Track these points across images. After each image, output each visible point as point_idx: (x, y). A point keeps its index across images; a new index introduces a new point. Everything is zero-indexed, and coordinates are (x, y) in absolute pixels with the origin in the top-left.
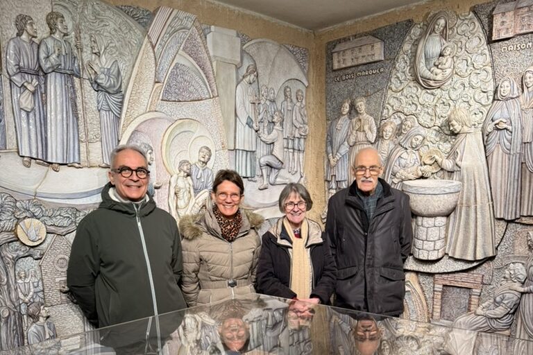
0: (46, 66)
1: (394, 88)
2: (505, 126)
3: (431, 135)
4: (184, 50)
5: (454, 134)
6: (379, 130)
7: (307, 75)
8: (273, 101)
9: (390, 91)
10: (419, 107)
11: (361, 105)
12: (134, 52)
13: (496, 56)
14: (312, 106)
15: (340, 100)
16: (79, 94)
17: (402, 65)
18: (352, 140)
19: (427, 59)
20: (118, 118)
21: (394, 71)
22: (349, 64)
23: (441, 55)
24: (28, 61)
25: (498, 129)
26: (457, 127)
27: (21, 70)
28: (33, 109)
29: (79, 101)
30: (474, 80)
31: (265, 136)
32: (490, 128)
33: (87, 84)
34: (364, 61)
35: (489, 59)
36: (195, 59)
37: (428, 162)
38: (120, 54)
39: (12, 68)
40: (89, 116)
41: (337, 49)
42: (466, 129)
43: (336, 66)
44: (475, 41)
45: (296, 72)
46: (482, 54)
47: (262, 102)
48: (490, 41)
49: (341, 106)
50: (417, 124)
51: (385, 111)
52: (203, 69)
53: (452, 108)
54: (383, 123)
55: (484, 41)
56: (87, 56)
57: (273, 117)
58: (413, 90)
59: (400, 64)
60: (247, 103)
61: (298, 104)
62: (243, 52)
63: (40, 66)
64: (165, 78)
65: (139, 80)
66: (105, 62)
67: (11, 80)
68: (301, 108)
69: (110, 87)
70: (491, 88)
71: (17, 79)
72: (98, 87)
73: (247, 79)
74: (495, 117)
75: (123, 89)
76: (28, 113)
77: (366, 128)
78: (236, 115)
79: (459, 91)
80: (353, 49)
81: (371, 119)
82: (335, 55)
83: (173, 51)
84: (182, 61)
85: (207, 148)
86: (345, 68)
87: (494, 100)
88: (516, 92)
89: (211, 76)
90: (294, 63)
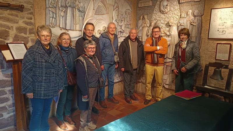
0: (67, 5)
1: (154, 13)
2: (183, 24)
3: (164, 26)
4: (101, 2)
5: (170, 26)
6: (150, 24)
7: (131, 8)
8: (122, 15)
10: (161, 19)
11: (146, 17)
12: (89, 2)
13: (181, 7)
14: (132, 16)
15: (140, 15)
16: (75, 12)
17: (157, 7)
18: (143, 26)
19: (163, 6)
20: (83, 19)
21: (155, 9)
22: (143, 6)
24: (63, 4)
25: (181, 25)
26: (171, 24)
27: (62, 6)
28: (64, 16)
29: (74, 14)
30: (175, 12)
31: (120, 24)
32: (179, 25)
33: (77, 10)
34: (147, 6)
35: (179, 7)
36: (103, 4)
37: (163, 33)
38: (85, 2)
39: (60, 6)
40: (77, 18)
41: (140, 2)
42: (173, 25)
43: (139, 6)
44: (176, 3)
45: (129, 7)
46: (177, 6)
47: (120, 15)
50: (160, 23)
51: (152, 19)
52: (105, 7)
53: (169, 19)
54: (151, 22)
55: (178, 3)
56: (77, 3)
57: (122, 19)
58: (159, 14)
60: (116, 15)
61: (129, 16)
62: (115, 2)
63: (66, 5)
64: (96, 8)
65: (89, 9)
66: (82, 4)
67: (59, 9)
68: (129, 17)
69: (82, 11)
70: (179, 15)
71: (61, 8)
72: (79, 11)
73: (116, 9)
74: (180, 22)
75: (85, 11)
76: (62, 17)
77: (147, 23)
78: (113, 18)
79: (171, 15)
80: (144, 2)
81: (148, 21)
82: (139, 4)
83: (98, 2)
84: (100, 5)
85: (105, 27)
86: (142, 7)
87: (180, 18)
88: (185, 16)
89: (107, 8)
90: (128, 5)
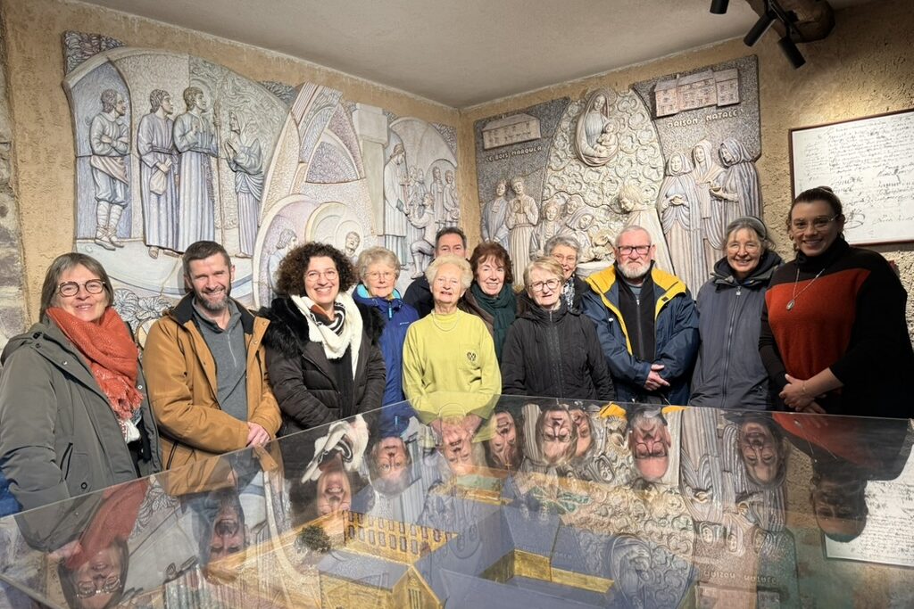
0: (180, 144)
1: (554, 167)
2: (681, 202)
3: (600, 214)
4: (329, 128)
5: (626, 212)
6: (540, 212)
7: (455, 155)
8: (422, 183)
9: (549, 170)
10: (584, 185)
11: (519, 184)
12: (277, 129)
13: (662, 132)
15: (494, 180)
16: (215, 174)
17: (561, 142)
18: (511, 222)
19: (588, 136)
20: (258, 201)
21: (553, 150)
22: (503, 143)
23: (604, 132)
24: (162, 139)
25: (674, 205)
26: (629, 205)
27: (154, 150)
28: (165, 192)
29: (215, 182)
30: (641, 156)
31: (416, 221)
32: (665, 204)
33: (224, 164)
34: (520, 140)
35: (655, 135)
36: (342, 138)
37: (600, 242)
38: (261, 131)
39: (144, 147)
40: (226, 199)
41: (488, 127)
42: (639, 206)
43: (488, 145)
44: (638, 118)
45: (444, 152)
46: (647, 130)
47: (412, 184)
48: (654, 117)
49: (496, 186)
50: (583, 204)
51: (546, 191)
52: (350, 149)
53: (620, 185)
54: (544, 203)
55: (647, 117)
56: (225, 133)
57: (423, 200)
58: (575, 168)
59: (559, 142)
60: (397, 185)
61: (448, 186)
62: (390, 130)
63: (174, 145)
64: (309, 158)
65: (281, 159)
66: (246, 139)
67: (141, 160)
68: (451, 190)
69: (250, 167)
70: (661, 164)
71: (149, 159)
72: (236, 167)
73: (395, 159)
74: (670, 192)
75: (263, 170)
76: (159, 196)
77: (527, 209)
78: (385, 198)
79: (627, 168)
80: (505, 128)
81: (531, 199)
82: (486, 135)
83: (317, 129)
84: (328, 140)
85: (355, 234)
86: (498, 148)
87: (665, 175)
88: (687, 166)
89: (359, 156)
90: (443, 142)
